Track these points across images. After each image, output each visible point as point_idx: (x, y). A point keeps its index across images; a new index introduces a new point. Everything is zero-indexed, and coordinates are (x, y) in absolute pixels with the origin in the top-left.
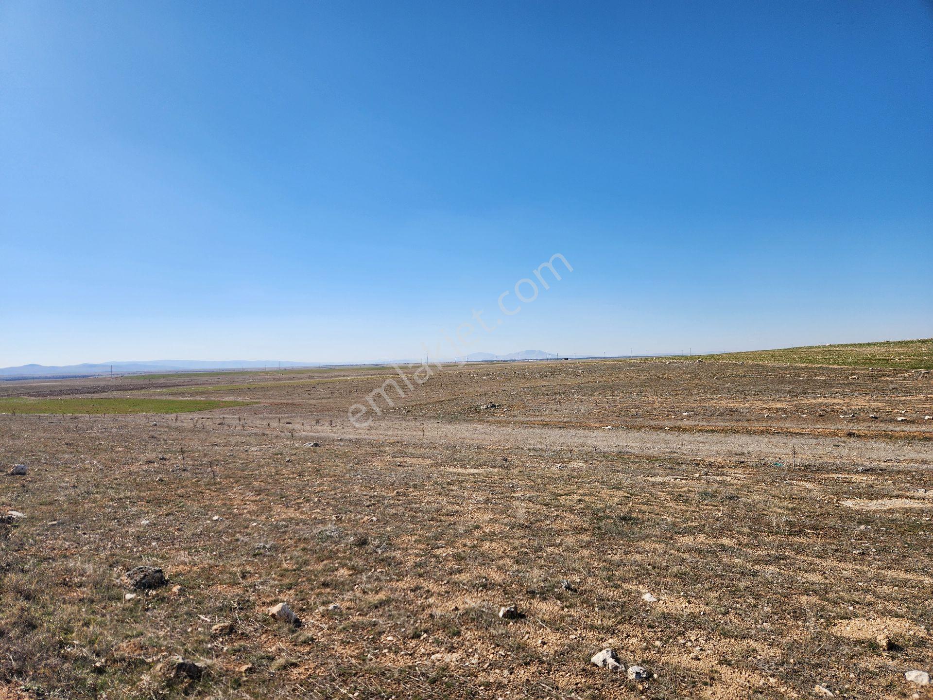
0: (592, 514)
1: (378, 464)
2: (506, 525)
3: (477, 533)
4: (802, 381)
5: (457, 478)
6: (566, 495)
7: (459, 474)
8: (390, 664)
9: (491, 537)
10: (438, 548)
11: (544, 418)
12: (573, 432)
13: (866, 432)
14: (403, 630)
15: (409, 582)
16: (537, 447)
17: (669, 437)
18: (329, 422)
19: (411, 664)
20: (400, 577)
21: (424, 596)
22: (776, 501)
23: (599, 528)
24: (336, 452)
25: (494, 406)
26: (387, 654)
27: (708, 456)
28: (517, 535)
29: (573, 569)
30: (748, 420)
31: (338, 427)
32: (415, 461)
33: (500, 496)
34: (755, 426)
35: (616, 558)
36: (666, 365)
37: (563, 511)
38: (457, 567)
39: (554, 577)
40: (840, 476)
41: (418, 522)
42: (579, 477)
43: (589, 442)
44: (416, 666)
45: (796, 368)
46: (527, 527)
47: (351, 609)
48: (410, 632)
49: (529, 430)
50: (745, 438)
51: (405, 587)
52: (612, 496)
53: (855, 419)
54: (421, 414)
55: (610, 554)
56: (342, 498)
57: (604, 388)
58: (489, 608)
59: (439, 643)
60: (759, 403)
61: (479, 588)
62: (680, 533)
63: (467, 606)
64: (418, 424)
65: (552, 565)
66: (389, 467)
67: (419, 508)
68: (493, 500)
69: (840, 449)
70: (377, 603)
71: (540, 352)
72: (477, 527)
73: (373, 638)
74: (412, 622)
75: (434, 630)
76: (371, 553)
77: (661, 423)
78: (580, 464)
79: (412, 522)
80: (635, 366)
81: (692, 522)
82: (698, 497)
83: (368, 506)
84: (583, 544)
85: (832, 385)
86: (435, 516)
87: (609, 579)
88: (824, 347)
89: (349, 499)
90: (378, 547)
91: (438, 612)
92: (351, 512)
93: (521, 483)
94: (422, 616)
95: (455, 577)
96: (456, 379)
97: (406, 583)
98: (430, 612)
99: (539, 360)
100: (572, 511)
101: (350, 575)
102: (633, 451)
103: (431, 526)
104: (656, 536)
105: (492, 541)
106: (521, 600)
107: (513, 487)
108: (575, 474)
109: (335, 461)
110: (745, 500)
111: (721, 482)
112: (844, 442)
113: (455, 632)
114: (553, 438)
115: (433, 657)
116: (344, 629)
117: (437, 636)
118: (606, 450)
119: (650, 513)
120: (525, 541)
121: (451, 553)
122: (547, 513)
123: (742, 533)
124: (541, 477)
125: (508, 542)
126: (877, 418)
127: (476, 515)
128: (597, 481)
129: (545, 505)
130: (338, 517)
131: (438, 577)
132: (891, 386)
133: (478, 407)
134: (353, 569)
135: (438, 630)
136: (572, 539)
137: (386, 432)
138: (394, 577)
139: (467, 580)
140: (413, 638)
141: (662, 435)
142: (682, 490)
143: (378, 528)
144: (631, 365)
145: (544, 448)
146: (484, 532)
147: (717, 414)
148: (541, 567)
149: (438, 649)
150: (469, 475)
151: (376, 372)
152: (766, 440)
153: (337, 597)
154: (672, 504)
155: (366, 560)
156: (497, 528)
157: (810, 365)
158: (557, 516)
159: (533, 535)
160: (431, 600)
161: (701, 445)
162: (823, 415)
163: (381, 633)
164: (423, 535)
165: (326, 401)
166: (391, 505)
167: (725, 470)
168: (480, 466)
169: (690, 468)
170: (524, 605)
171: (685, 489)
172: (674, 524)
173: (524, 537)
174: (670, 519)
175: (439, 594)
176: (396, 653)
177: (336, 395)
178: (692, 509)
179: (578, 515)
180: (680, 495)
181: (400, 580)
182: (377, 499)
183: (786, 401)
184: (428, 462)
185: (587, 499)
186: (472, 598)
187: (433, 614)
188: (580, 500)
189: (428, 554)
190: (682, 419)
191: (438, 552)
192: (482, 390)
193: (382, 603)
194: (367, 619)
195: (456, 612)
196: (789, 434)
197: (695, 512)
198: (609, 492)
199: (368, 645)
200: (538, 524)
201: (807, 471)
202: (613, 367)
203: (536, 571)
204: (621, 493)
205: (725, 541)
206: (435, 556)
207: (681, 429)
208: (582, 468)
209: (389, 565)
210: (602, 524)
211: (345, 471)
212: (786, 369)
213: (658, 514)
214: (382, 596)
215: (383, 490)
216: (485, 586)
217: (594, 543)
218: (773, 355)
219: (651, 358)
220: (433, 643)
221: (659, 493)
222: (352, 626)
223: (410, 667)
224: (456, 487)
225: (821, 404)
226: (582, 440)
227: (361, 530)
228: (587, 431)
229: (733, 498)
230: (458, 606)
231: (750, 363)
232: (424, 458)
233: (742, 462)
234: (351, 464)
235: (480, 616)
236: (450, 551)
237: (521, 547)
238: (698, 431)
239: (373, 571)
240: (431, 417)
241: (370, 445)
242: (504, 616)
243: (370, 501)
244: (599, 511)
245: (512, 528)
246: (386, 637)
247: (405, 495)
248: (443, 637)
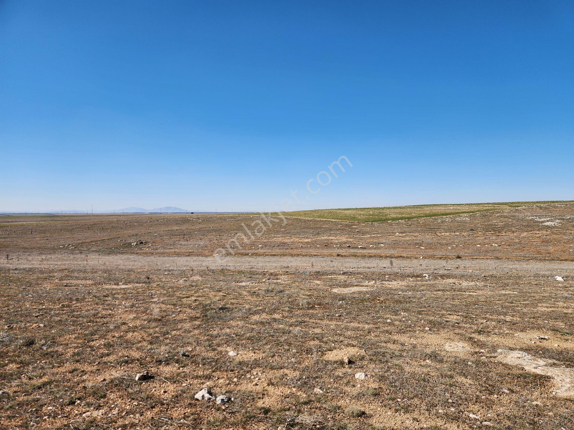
0: (202, 308)
1: (48, 286)
2: (145, 320)
3: (123, 328)
4: (318, 227)
5: (111, 292)
6: (187, 297)
7: (113, 289)
8: (49, 426)
9: (134, 329)
10: (93, 341)
11: (176, 250)
12: (195, 258)
13: (345, 254)
14: (61, 400)
15: (68, 366)
16: (171, 268)
17: (251, 259)
18: (6, 256)
19: (66, 423)
20: (61, 364)
21: (79, 375)
22: (302, 292)
23: (206, 316)
24: (11, 278)
25: (141, 243)
26: (47, 419)
27: (271, 269)
28: (152, 326)
29: (188, 343)
30: (292, 249)
31: (14, 260)
32: (79, 282)
33: (142, 302)
34: (295, 252)
35: (215, 333)
36: (251, 218)
37: (184, 308)
38: (107, 352)
39: (175, 350)
40: (333, 276)
41: (78, 324)
42: (196, 286)
43: (204, 264)
44: (70, 424)
45: (315, 221)
46: (160, 320)
47: (18, 392)
48: (67, 401)
49: (166, 258)
50: (290, 258)
51: (65, 371)
52: (215, 296)
53: (341, 247)
54: (85, 249)
55: (211, 331)
56: (14, 312)
57: (215, 231)
58: (129, 376)
59: (89, 405)
60: (297, 239)
61: (122, 363)
62: (252, 314)
63: (112, 377)
64: (83, 256)
65: (174, 342)
66: (56, 287)
67: (80, 315)
68: (137, 305)
69: (333, 262)
70: (41, 385)
71: (175, 208)
72: (124, 324)
73: (36, 410)
74: (69, 394)
75: (86, 397)
76: (37, 350)
77: (247, 251)
78: (197, 278)
79: (73, 325)
80: (233, 218)
81: (259, 307)
82: (263, 293)
83: (37, 317)
84: (195, 327)
85: (331, 230)
86: (92, 319)
87: (210, 346)
88: (328, 210)
89: (20, 313)
90: (43, 345)
91: (89, 384)
92: (21, 322)
93: (157, 292)
94: (77, 389)
95: (105, 359)
96: (114, 225)
97: (65, 367)
98: (83, 385)
99: (175, 213)
100: (190, 307)
101: (18, 368)
102: (230, 268)
103: (89, 326)
104: (239, 317)
105: (134, 332)
106: (152, 368)
107: (152, 295)
108: (194, 284)
109: (9, 285)
110: (287, 292)
111: (277, 283)
112: (335, 259)
113: (103, 396)
114: (182, 262)
115: (84, 415)
116: (10, 407)
117: (88, 400)
118: (214, 268)
119: (237, 304)
120: (157, 329)
121: (103, 343)
122: (173, 310)
123: (285, 311)
124: (172, 288)
125: (145, 331)
126: (350, 247)
127: (123, 316)
128: (206, 287)
129: (173, 305)
130: (10, 326)
131: (92, 361)
132: (357, 230)
133: (130, 244)
134: (21, 363)
135: (89, 396)
136: (189, 325)
137: (56, 263)
138: (55, 365)
139: (114, 360)
140: (69, 405)
141: (247, 259)
142: (255, 289)
143: (45, 331)
144: (231, 217)
145: (175, 269)
146: (128, 326)
147: (276, 246)
148: (167, 345)
149: (88, 409)
150: (121, 289)
151: (48, 219)
152: (300, 259)
153: (5, 385)
154: (249, 298)
155: (33, 355)
156: (138, 323)
157: (322, 219)
158: (180, 311)
159: (163, 325)
160: (84, 377)
161: (267, 263)
162: (327, 245)
163: (42, 406)
164: (81, 333)
165: (4, 240)
166: (56, 314)
167: (279, 277)
168: (129, 283)
169: (261, 276)
170: (154, 370)
171: (257, 289)
172: (250, 309)
173: (157, 327)
174: (247, 307)
175: (91, 372)
176: (54, 418)
177: (12, 236)
178: (260, 299)
179: (194, 309)
180: (255, 292)
181: (60, 366)
182: (45, 311)
183: (310, 238)
184: (90, 282)
185: (200, 299)
186: (116, 371)
187: (86, 386)
188: (196, 300)
189: (84, 345)
190: (258, 249)
191: (92, 344)
192: (135, 232)
193: (45, 384)
194: (31, 398)
195: (104, 382)
196: (311, 256)
197: (261, 301)
198: (214, 293)
199: (31, 416)
200: (167, 317)
201: (318, 275)
202: (221, 219)
203: (163, 348)
204: (221, 293)
205: (276, 316)
206: (90, 347)
207: (257, 255)
208: (199, 280)
209: (52, 357)
210: (208, 313)
211: (18, 292)
212: (311, 221)
213: (241, 304)
214: (45, 379)
215: (51, 304)
216: (127, 362)
217: (202, 325)
218: (306, 213)
219: (243, 214)
220: (85, 405)
221: (243, 292)
222: (18, 404)
223: (65, 425)
224: (110, 298)
225: (326, 240)
226: (200, 263)
227: (29, 334)
228: (203, 257)
229: (281, 291)
230: (105, 378)
231: (294, 217)
232: (86, 279)
233: (287, 272)
234: (24, 287)
235: (122, 382)
236: (102, 342)
237: (154, 333)
238: (266, 255)
239: (38, 363)
240: (93, 251)
241: (42, 272)
242: (139, 379)
243: (39, 312)
244: (206, 305)
245: (149, 322)
246: (47, 407)
247: (68, 306)
248: (93, 401)
